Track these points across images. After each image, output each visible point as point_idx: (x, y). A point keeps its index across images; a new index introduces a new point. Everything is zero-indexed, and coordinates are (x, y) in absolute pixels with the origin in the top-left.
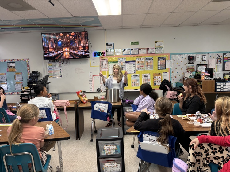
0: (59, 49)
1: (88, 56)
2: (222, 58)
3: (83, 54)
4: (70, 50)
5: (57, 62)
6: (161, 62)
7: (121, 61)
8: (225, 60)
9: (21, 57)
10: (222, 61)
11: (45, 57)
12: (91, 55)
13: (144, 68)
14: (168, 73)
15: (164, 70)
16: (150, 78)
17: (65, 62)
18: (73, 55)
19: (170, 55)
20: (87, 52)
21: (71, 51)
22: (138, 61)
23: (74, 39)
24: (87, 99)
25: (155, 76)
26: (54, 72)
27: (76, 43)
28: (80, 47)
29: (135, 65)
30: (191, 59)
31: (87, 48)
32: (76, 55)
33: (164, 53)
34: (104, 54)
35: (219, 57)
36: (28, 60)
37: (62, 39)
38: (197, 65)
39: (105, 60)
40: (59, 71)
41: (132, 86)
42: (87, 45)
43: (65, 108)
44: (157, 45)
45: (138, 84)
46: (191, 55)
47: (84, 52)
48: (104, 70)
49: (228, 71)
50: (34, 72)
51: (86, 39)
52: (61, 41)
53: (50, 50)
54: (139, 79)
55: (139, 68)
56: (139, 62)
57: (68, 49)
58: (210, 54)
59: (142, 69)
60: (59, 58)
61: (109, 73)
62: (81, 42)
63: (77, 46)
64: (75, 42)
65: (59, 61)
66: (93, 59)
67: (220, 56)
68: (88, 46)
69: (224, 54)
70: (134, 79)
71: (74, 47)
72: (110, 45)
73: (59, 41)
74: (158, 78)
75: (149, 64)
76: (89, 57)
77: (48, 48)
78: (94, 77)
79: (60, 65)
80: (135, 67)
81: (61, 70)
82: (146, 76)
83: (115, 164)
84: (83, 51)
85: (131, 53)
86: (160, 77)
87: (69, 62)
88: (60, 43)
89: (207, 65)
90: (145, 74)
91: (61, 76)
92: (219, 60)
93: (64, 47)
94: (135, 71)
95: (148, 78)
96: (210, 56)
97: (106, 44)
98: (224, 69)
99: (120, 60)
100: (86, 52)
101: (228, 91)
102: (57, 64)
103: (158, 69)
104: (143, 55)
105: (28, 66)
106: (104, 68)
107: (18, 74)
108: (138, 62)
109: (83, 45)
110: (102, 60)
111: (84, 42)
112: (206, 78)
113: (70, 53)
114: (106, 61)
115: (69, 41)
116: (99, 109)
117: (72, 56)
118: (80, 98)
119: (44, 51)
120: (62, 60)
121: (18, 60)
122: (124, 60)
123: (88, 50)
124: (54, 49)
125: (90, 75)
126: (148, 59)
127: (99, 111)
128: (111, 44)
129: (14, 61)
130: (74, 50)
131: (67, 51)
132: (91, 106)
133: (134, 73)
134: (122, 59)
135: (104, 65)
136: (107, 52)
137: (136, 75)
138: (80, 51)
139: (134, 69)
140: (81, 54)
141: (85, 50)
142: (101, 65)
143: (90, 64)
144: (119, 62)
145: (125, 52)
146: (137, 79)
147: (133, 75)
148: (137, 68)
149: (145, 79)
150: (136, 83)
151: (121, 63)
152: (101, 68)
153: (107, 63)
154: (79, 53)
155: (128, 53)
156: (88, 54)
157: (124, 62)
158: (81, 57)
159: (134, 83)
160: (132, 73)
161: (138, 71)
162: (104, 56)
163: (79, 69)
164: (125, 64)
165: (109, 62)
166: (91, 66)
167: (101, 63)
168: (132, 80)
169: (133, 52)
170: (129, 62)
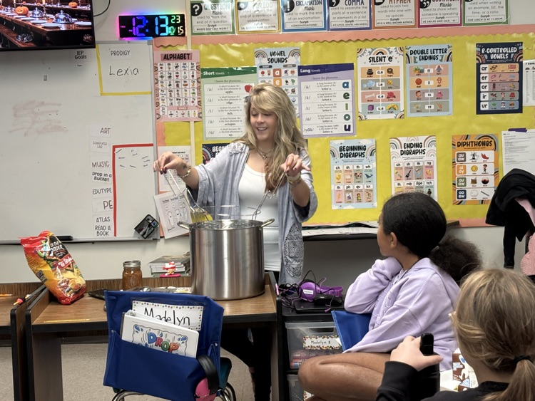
1: (87, 37)
3: (59, 23)
6: (493, 75)
7: (275, 65)
12: (107, 29)
13: (402, 102)
14: (533, 132)
15: (514, 120)
16: (434, 159)
18: (4, 31)
20: (80, 11)
22: (370, 65)
24: (81, 281)
25: (461, 150)
29: (349, 91)
32: (22, 29)
33: (512, 23)
34: (179, 23)
39: (182, 57)
41: (335, 207)
45: (369, 192)
47: (66, 11)
48: (177, 114)
54: (373, 165)
55: (371, 107)
56: (376, 73)
59: (391, 110)
61: (203, 130)
66: (114, 53)
70: (343, 164)
74: (480, 159)
75: (429, 83)
76: (92, 44)
78: (120, 153)
80: (349, 101)
82: (413, 149)
84: (59, 6)
85: (327, 22)
86: (490, 153)
90: (404, 140)
94: (350, 122)
95: (424, 159)
99: (265, 62)
103: (479, 112)
104: (396, 31)
106: (175, 103)
108: (370, 73)
110: (166, 57)
114: (189, 63)
116: (150, 335)
118: (40, 275)
122: (291, 60)
125: (100, 145)
126: (424, 55)
127: (153, 346)
132: (103, 318)
133: (348, 132)
134: (279, 57)
135: (178, 86)
136: (193, 14)
137: (356, 144)
138: (41, 8)
139: (347, 109)
140: (45, 27)
141: (70, 4)
142: (160, 87)
143: (100, 78)
144: (263, 73)
145: (294, 16)
146: (361, 168)
147: (342, 141)
148: (360, 103)
149: (408, 164)
150: (356, 191)
151: (275, 76)
152: (160, 102)
153: (195, 77)
154: (37, 21)
155: (313, 18)
156: (90, 23)
157: (293, 72)
158: (49, 42)
159: (347, 191)
160: (335, 132)
161: (366, 119)
162: (176, 34)
163: (36, 110)
164: (293, 81)
165: (206, 73)
166: (102, 94)
167: (159, 75)
168: (336, 172)
169: (342, 16)
170: (319, 70)
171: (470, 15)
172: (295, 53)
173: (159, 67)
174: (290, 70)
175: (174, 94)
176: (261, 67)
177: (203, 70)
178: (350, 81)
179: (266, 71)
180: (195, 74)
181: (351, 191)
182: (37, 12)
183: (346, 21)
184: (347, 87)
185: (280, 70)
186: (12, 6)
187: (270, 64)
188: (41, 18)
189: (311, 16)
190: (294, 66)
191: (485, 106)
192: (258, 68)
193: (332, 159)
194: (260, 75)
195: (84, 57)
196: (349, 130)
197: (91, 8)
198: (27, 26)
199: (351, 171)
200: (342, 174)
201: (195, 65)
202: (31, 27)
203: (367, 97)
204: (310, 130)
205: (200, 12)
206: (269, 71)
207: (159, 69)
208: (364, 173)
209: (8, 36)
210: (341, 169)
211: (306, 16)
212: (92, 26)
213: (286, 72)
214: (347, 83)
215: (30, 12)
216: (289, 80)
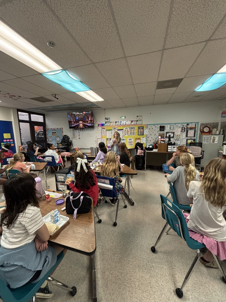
0: (77, 122)
2: (186, 127)
3: (90, 125)
4: (83, 122)
6: (140, 130)
8: (188, 129)
9: (59, 127)
10: (186, 130)
11: (70, 127)
12: (96, 125)
13: (129, 134)
14: (145, 138)
15: (143, 136)
16: (133, 141)
17: (82, 130)
18: (85, 126)
19: (147, 125)
22: (125, 129)
23: (85, 116)
25: (136, 140)
26: (76, 136)
27: (86, 118)
30: (162, 128)
31: (93, 121)
33: (143, 124)
35: (183, 127)
36: (62, 128)
37: (78, 116)
38: (166, 132)
42: (92, 119)
43: (65, 157)
44: (138, 118)
46: (162, 125)
48: (104, 135)
49: (190, 137)
50: (65, 136)
51: (92, 115)
53: (72, 123)
55: (125, 134)
58: (176, 125)
59: (128, 135)
61: (106, 137)
62: (89, 117)
63: (87, 120)
66: (97, 128)
67: (185, 126)
68: (93, 120)
69: (188, 124)
71: (85, 121)
72: (108, 119)
74: (138, 141)
75: (132, 132)
76: (94, 127)
78: (98, 139)
79: (79, 132)
80: (123, 134)
81: (79, 135)
82: (130, 139)
83: (64, 186)
84: (90, 123)
85: (120, 124)
86: (140, 140)
87: (84, 130)
88: (77, 118)
89: (174, 132)
90: (129, 138)
91: (80, 139)
92: (183, 129)
93: (80, 121)
95: (132, 141)
96: (177, 126)
97: (105, 118)
98: (187, 136)
100: (92, 124)
101: (171, 152)
102: (77, 131)
104: (128, 125)
105: (63, 132)
107: (57, 137)
109: (90, 120)
110: (103, 128)
111: (91, 118)
112: (162, 142)
113: (83, 125)
114: (105, 129)
115: (82, 117)
117: (84, 126)
119: (69, 124)
121: (57, 129)
123: (93, 122)
124: (74, 122)
125: (96, 138)
126: (132, 128)
129: (55, 129)
130: (85, 123)
131: (82, 123)
133: (123, 137)
135: (104, 132)
136: (106, 123)
138: (88, 123)
142: (102, 132)
143: (96, 131)
149: (130, 141)
158: (89, 127)
162: (104, 126)
163: (90, 134)
166: (96, 133)
167: (102, 130)
169: (122, 123)
171: (137, 123)
172: (117, 128)
177: (107, 130)
178: (123, 131)
191: (139, 134)
192: (113, 130)
202: (88, 125)
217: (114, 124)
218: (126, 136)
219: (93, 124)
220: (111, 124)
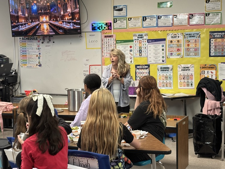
0: (34, 18)
1: (79, 31)
3: (70, 26)
4: (50, 20)
5: (34, 41)
6: (216, 43)
7: (140, 39)
11: (13, 32)
12: (87, 28)
13: (182, 52)
15: (223, 59)
16: (193, 73)
17: (47, 40)
18: (55, 29)
20: (77, 23)
21: (51, 22)
22: (171, 39)
25: (203, 70)
26: (30, 58)
27: (60, 8)
28: (66, 14)
29: (164, 48)
31: (77, 16)
32: (60, 28)
33: (223, 24)
34: (109, 26)
37: (38, 2)
39: (110, 36)
40: (37, 56)
42: (77, 10)
44: (209, 7)
45: (170, 83)
47: (73, 23)
48: (108, 55)
52: (36, 4)
53: (20, 20)
54: (172, 74)
55: (172, 54)
56: (173, 42)
57: (48, 19)
59: (179, 55)
60: (33, 34)
62: (68, 6)
63: (62, 13)
64: (57, 5)
65: (37, 39)
66: (90, 35)
68: (79, 13)
70: (161, 73)
71: (57, 14)
72: (121, 10)
73: (33, 4)
74: (210, 73)
75: (192, 45)
76: (80, 33)
77: (18, 18)
79: (38, 46)
80: (164, 52)
81: (40, 54)
82: (186, 69)
84: (71, 21)
86: (214, 71)
87: (52, 41)
88: (35, 8)
90: (183, 66)
93: (42, 14)
94: (164, 59)
95: (190, 73)
97: (114, 8)
99: (136, 38)
100: (75, 23)
102: (35, 44)
103: (210, 56)
104: (181, 27)
106: (108, 52)
108: (171, 42)
109: (70, 12)
110: (105, 37)
111: (73, 6)
113: (51, 26)
114: (112, 39)
115: (48, 4)
117: (54, 31)
119: (12, 23)
120: (41, 38)
122: (145, 38)
123: (79, 19)
124: (26, 19)
125: (86, 65)
126: (190, 36)
128: (121, 7)
130: (57, 20)
131: (46, 22)
133: (163, 62)
134: (141, 36)
135: (109, 46)
136: (114, 22)
137: (166, 67)
138: (66, 22)
139: (163, 54)
140: (67, 28)
141: (74, 20)
142: (104, 46)
143: (86, 43)
144: (136, 42)
145: (146, 22)
146: (168, 75)
147: (161, 65)
148: (168, 52)
149: (184, 74)
150: (166, 83)
151: (139, 43)
152: (104, 51)
153: (114, 43)
154: (65, 26)
155: (152, 23)
156: (80, 26)
157: (145, 41)
158: (68, 32)
159: (163, 83)
160: (159, 62)
161: (169, 58)
162: (109, 29)
163: (68, 53)
164: (145, 45)
165: (118, 42)
166: (87, 49)
167: (103, 42)
168: (159, 76)
169: (162, 22)
170: (154, 41)
171: (207, 21)
172: (146, 35)
173: (103, 40)
174: (144, 41)
175: (108, 49)
176: (135, 40)
177: (117, 41)
178: (164, 45)
179: (137, 41)
180: (114, 42)
181: (164, 83)
182: (65, 23)
183: (164, 24)
184: (163, 47)
185: (141, 41)
186: (58, 21)
187: (138, 39)
188: (66, 25)
189: (152, 22)
190: (146, 39)
191: (213, 54)
192: (134, 40)
193: (158, 71)
194: (135, 42)
195: (82, 37)
196: (164, 61)
197: (80, 21)
198: (62, 27)
199: (164, 76)
200: (161, 77)
201: (114, 39)
202: (63, 28)
203: (170, 50)
204: (151, 61)
205: (116, 22)
206: (138, 41)
207: (103, 41)
208: (169, 77)
209: (57, 31)
210: (161, 75)
211: (150, 22)
212: (80, 27)
213: (143, 41)
214: (163, 45)
215: (63, 23)
216: (144, 44)
217: (139, 23)
218: (174, 57)
219: (79, 24)
220: (131, 24)
